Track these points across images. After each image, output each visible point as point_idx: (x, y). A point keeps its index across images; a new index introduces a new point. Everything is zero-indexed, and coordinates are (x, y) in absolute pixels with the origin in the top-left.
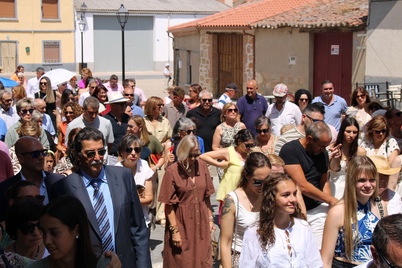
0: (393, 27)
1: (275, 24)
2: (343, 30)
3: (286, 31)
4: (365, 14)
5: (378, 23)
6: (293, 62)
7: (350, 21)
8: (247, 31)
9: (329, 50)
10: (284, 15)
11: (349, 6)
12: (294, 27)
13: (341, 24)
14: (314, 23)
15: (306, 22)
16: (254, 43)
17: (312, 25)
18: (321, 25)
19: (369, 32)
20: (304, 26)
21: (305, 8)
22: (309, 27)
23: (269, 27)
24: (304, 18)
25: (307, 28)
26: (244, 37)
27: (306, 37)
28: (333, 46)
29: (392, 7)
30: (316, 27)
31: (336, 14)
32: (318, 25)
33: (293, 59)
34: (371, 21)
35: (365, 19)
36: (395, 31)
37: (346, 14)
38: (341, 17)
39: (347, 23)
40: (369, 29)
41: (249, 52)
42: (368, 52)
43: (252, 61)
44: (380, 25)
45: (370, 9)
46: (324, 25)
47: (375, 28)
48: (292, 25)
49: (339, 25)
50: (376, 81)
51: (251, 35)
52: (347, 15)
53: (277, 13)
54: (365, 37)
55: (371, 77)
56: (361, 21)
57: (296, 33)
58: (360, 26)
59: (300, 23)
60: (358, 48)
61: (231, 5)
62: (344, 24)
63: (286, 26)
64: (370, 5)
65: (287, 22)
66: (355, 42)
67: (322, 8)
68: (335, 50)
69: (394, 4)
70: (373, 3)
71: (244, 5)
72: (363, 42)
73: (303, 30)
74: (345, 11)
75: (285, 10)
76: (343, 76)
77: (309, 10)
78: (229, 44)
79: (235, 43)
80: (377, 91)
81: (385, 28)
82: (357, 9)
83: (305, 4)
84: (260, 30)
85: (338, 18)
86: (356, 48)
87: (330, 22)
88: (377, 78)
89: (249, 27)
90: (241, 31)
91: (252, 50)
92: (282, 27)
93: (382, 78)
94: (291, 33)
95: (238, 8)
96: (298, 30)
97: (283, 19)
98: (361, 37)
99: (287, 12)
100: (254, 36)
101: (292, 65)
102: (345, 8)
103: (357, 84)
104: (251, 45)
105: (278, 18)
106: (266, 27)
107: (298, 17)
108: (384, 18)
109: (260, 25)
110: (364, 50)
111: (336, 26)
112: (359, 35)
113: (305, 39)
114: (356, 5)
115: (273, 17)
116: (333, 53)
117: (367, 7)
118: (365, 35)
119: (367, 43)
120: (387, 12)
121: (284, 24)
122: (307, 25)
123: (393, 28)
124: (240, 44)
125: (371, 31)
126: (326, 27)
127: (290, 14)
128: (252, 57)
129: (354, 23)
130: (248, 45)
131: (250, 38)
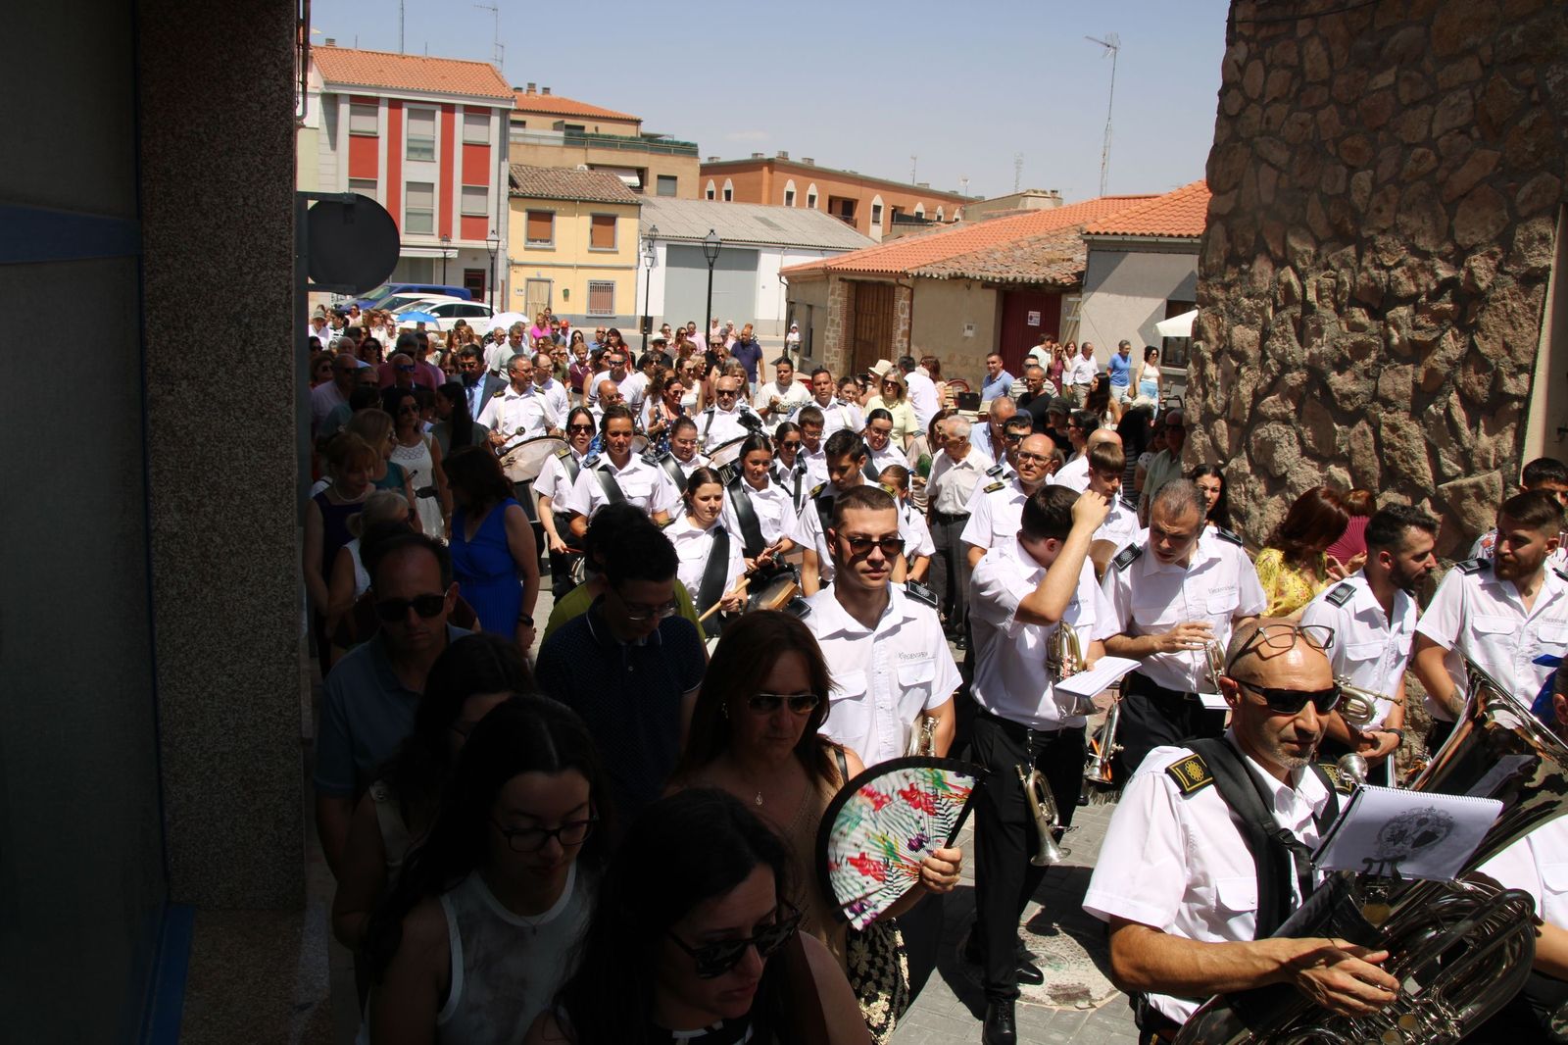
1: (945, 273)
2: (1048, 289)
3: (962, 284)
4: (1081, 268)
5: (1099, 284)
6: (969, 333)
7: (1058, 276)
8: (901, 281)
9: (1026, 318)
10: (960, 259)
11: (1058, 255)
12: (974, 279)
14: (1004, 276)
15: (993, 274)
16: (912, 300)
17: (1001, 279)
18: (1015, 279)
19: (1085, 295)
20: (990, 279)
21: (992, 252)
22: (996, 281)
23: (935, 276)
24: (989, 266)
25: (993, 282)
26: (897, 290)
27: (991, 296)
28: (1031, 313)
29: (1119, 262)
30: (1008, 282)
31: (1038, 264)
32: (1011, 279)
33: (969, 328)
34: (1090, 279)
35: (1080, 275)
36: (1124, 298)
37: (1052, 265)
38: (1045, 270)
39: (1054, 280)
40: (1087, 291)
41: (903, 313)
42: (1082, 325)
43: (907, 328)
44: (1103, 285)
45: (1088, 261)
46: (1019, 280)
47: (1094, 290)
48: (971, 276)
49: (1041, 282)
51: (908, 287)
52: (1055, 267)
53: (949, 256)
54: (1079, 302)
56: (1074, 277)
57: (976, 288)
58: (1073, 285)
59: (984, 274)
60: (1068, 318)
61: (880, 240)
62: (1050, 281)
63: (962, 276)
64: (1088, 255)
65: (964, 270)
66: (1064, 309)
67: (1018, 253)
68: (1035, 318)
69: (1123, 258)
70: (1092, 253)
71: (899, 241)
72: (1076, 311)
73: (987, 285)
74: (1050, 262)
75: (962, 253)
77: (998, 255)
78: (873, 299)
79: (882, 297)
81: (1109, 291)
82: (1070, 260)
83: (992, 246)
84: (922, 280)
85: (1041, 271)
86: (1067, 318)
87: (1028, 276)
89: (905, 274)
90: (893, 281)
91: (907, 311)
92: (956, 279)
94: (969, 288)
95: (890, 244)
96: (980, 283)
97: (957, 265)
98: (1073, 303)
99: (964, 256)
100: (912, 290)
101: (967, 338)
102: (1052, 256)
104: (907, 302)
105: (950, 263)
106: (931, 276)
107: (982, 264)
108: (1108, 275)
109: (922, 273)
110: (1077, 322)
111: (1037, 282)
112: (1071, 299)
113: (989, 301)
114: (1068, 254)
115: (944, 261)
116: (1031, 323)
117: (1085, 257)
118: (1080, 299)
119: (1082, 312)
120: (1113, 268)
121: (959, 274)
122: (994, 278)
123: (1120, 292)
124: (891, 301)
125: (1088, 294)
126: (1023, 283)
127: (970, 259)
128: (908, 321)
129: (1065, 281)
130: (902, 302)
131: (906, 292)
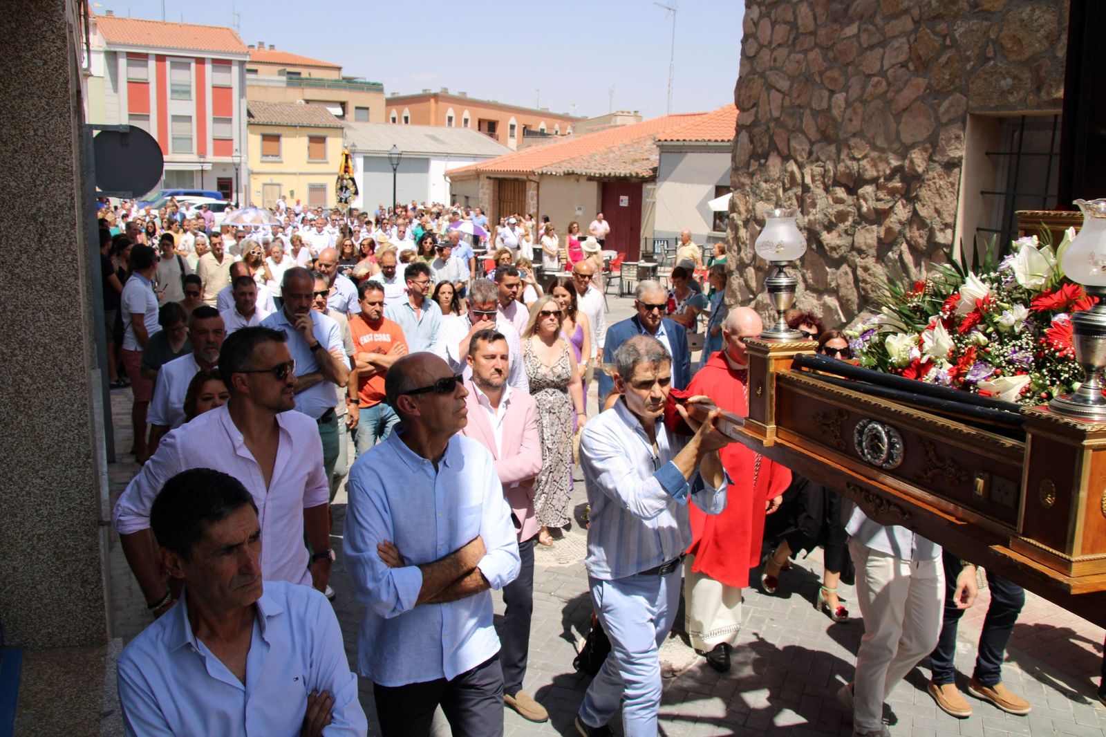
0: (683, 181)
1: (561, 171)
2: (633, 180)
3: (573, 179)
4: (656, 165)
5: (668, 177)
6: (579, 213)
7: (639, 171)
8: (530, 177)
9: (618, 201)
10: (571, 161)
11: (639, 156)
12: (581, 175)
13: (631, 174)
14: (602, 172)
15: (595, 170)
16: (538, 191)
17: (600, 174)
18: (610, 174)
19: (658, 184)
20: (592, 174)
21: (593, 155)
22: (597, 175)
23: (554, 173)
24: (591, 165)
25: (594, 177)
26: (527, 183)
27: (594, 185)
28: (622, 197)
29: (682, 159)
30: (605, 177)
31: (625, 163)
32: (607, 174)
33: (579, 209)
34: (661, 173)
35: (655, 170)
36: (685, 185)
37: (635, 163)
38: (631, 167)
39: (637, 174)
40: (660, 181)
41: (532, 200)
42: (658, 205)
44: (670, 177)
45: (660, 160)
46: (613, 175)
47: (664, 180)
48: (579, 173)
49: (628, 175)
50: (665, 237)
51: (535, 182)
52: (637, 165)
53: (563, 159)
54: (654, 189)
55: (660, 232)
56: (651, 172)
57: (583, 181)
58: (650, 177)
59: (588, 171)
60: (648, 200)
61: (515, 148)
62: (634, 175)
63: (573, 173)
64: (660, 156)
65: (574, 169)
66: (644, 194)
67: (612, 155)
68: (624, 201)
69: (683, 157)
70: (663, 154)
71: (528, 149)
72: (653, 195)
73: (591, 178)
74: (635, 161)
75: (572, 156)
76: (631, 229)
77: (597, 158)
78: (511, 191)
79: (517, 190)
80: (666, 246)
81: (675, 181)
82: (647, 159)
83: (593, 151)
84: (545, 176)
85: (627, 168)
86: (646, 200)
87: (619, 171)
88: (667, 233)
89: (533, 173)
90: (525, 177)
91: (535, 198)
92: (569, 175)
93: (671, 233)
94: (578, 181)
95: (522, 152)
96: (586, 178)
97: (569, 165)
98: (650, 189)
99: (574, 159)
100: (538, 183)
101: (578, 216)
102: (635, 157)
103: (646, 238)
104: (535, 192)
105: (564, 164)
106: (551, 174)
107: (586, 164)
108: (673, 170)
109: (544, 172)
110: (654, 203)
111: (625, 176)
112: (649, 187)
113: (593, 190)
114: (646, 155)
115: (559, 163)
116: (622, 204)
117: (658, 157)
118: (655, 187)
119: (657, 196)
120: (677, 164)
121: (571, 172)
122: (595, 174)
124: (523, 191)
125: (661, 183)
126: (615, 177)
127: (578, 161)
128: (536, 206)
129: (644, 174)
130: (531, 192)
131: (534, 185)
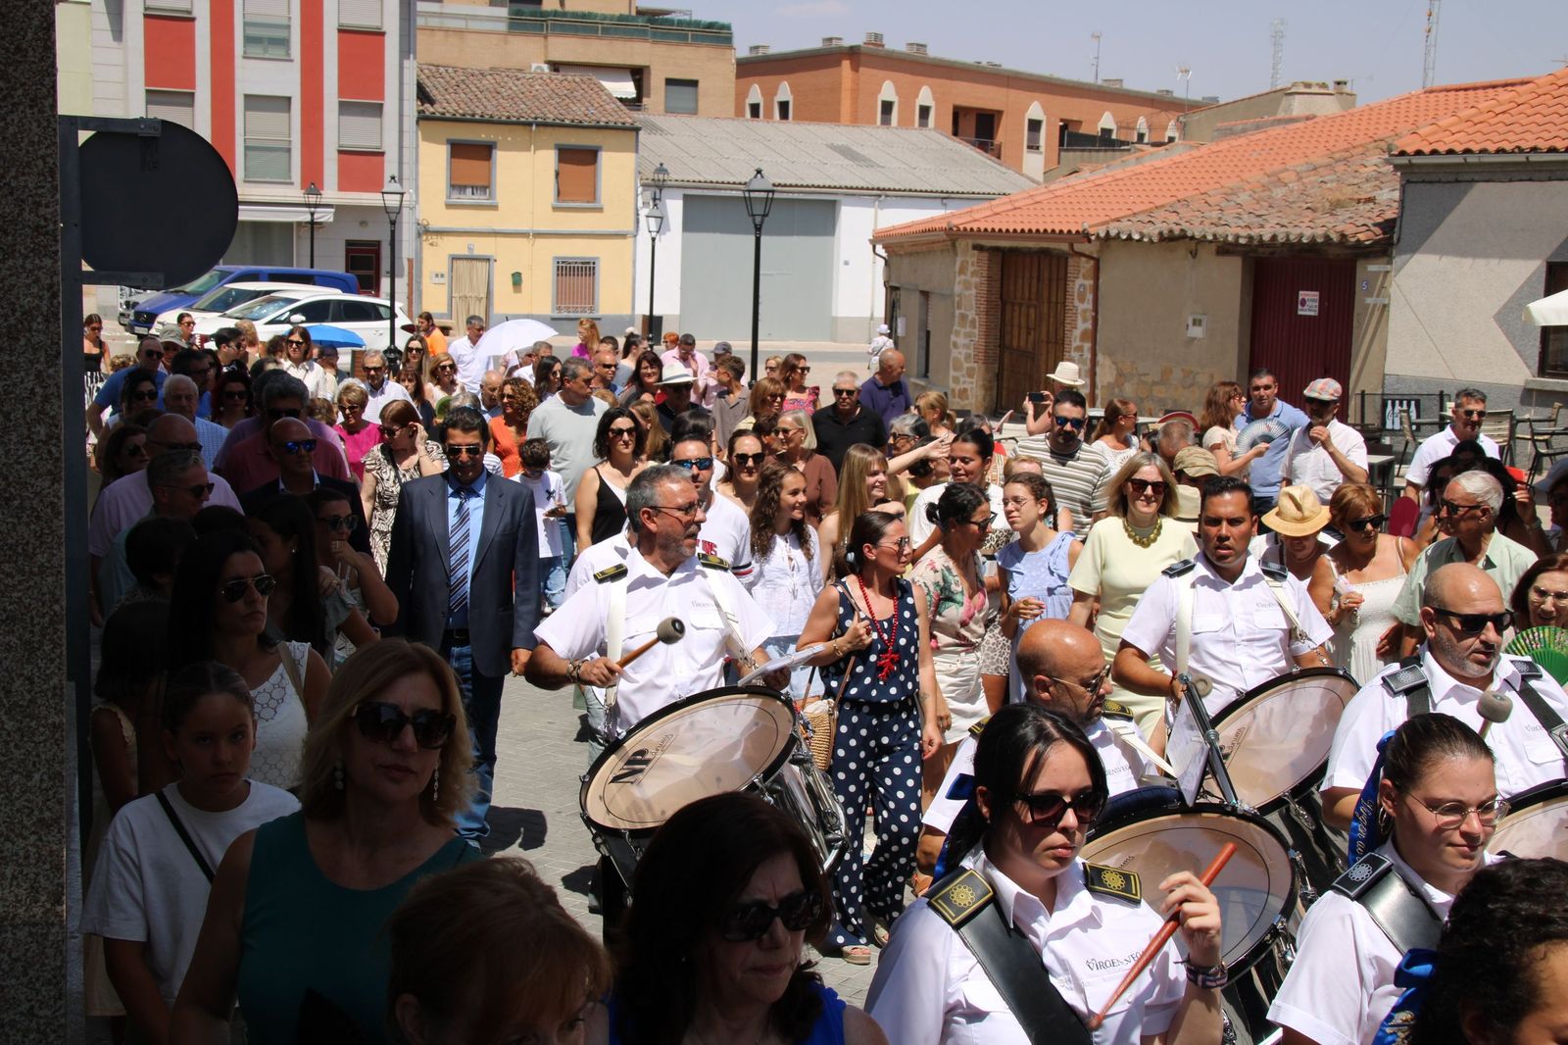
1: (1152, 231)
2: (1333, 252)
3: (1181, 250)
4: (1390, 215)
5: (1424, 239)
6: (1196, 332)
7: (1349, 230)
8: (1078, 247)
9: (1294, 303)
10: (1178, 207)
11: (1348, 191)
12: (1203, 240)
13: (1327, 237)
14: (1255, 232)
15: (1235, 229)
16: (1096, 279)
17: (1250, 238)
18: (1274, 237)
19: (1397, 260)
20: (1230, 239)
21: (1234, 192)
22: (1242, 241)
23: (1136, 237)
24: (1228, 217)
25: (1236, 244)
26: (1071, 261)
27: (1234, 266)
28: (1302, 294)
29: (1458, 200)
30: (1261, 243)
31: (1314, 210)
32: (1266, 238)
33: (1197, 322)
34: (1406, 232)
35: (1388, 226)
36: (1468, 261)
37: (1339, 211)
38: (1327, 220)
39: (1343, 236)
40: (1400, 253)
41: (1082, 300)
42: (1394, 312)
43: (1089, 325)
44: (1428, 243)
45: (1402, 201)
46: (1281, 239)
47: (1413, 249)
48: (1198, 235)
49: (1319, 240)
50: (1414, 390)
51: (1090, 257)
52: (1343, 214)
53: (1159, 203)
54: (1387, 273)
55: (1398, 378)
56: (1378, 230)
57: (1207, 254)
58: (1376, 243)
59: (1220, 231)
60: (1369, 301)
61: (1040, 178)
62: (1335, 238)
63: (1183, 236)
64: (1403, 191)
65: (1185, 226)
66: (1360, 286)
67: (1279, 193)
68: (1309, 303)
69: (1465, 193)
70: (1410, 188)
71: (1073, 180)
72: (1382, 287)
73: (1225, 248)
74: (1336, 206)
75: (1180, 196)
77: (1243, 198)
78: (1031, 277)
79: (1046, 275)
80: (1413, 415)
81: (1442, 251)
82: (1370, 200)
83: (1233, 183)
84: (1113, 244)
85: (1319, 222)
86: (1365, 301)
87: (1298, 231)
88: (1417, 380)
89: (1085, 236)
90: (1065, 247)
91: (1090, 297)
92: (1170, 239)
93: (1429, 381)
94: (1194, 254)
95: (1059, 185)
96: (1213, 247)
97: (1174, 218)
98: (1377, 273)
99: (1185, 202)
100: (1097, 261)
101: (1193, 339)
102: (1338, 195)
103: (1363, 394)
104: (1089, 283)
105: (1161, 214)
106: (1130, 238)
107: (1215, 214)
108: (1438, 225)
109: (1113, 233)
110: (1385, 307)
111: (1313, 241)
112: (1373, 268)
113: (1230, 275)
114: (1367, 190)
115: (1149, 212)
116: (1303, 311)
117: (1397, 195)
118: (1389, 268)
119: (1393, 290)
120: (1448, 211)
121: (1177, 231)
122: (1237, 237)
123: (1462, 253)
124: (1061, 280)
125: (1404, 257)
126: (1287, 244)
127: (1195, 206)
128: (1090, 314)
129: (1362, 237)
130: (1080, 283)
131: (1086, 265)
